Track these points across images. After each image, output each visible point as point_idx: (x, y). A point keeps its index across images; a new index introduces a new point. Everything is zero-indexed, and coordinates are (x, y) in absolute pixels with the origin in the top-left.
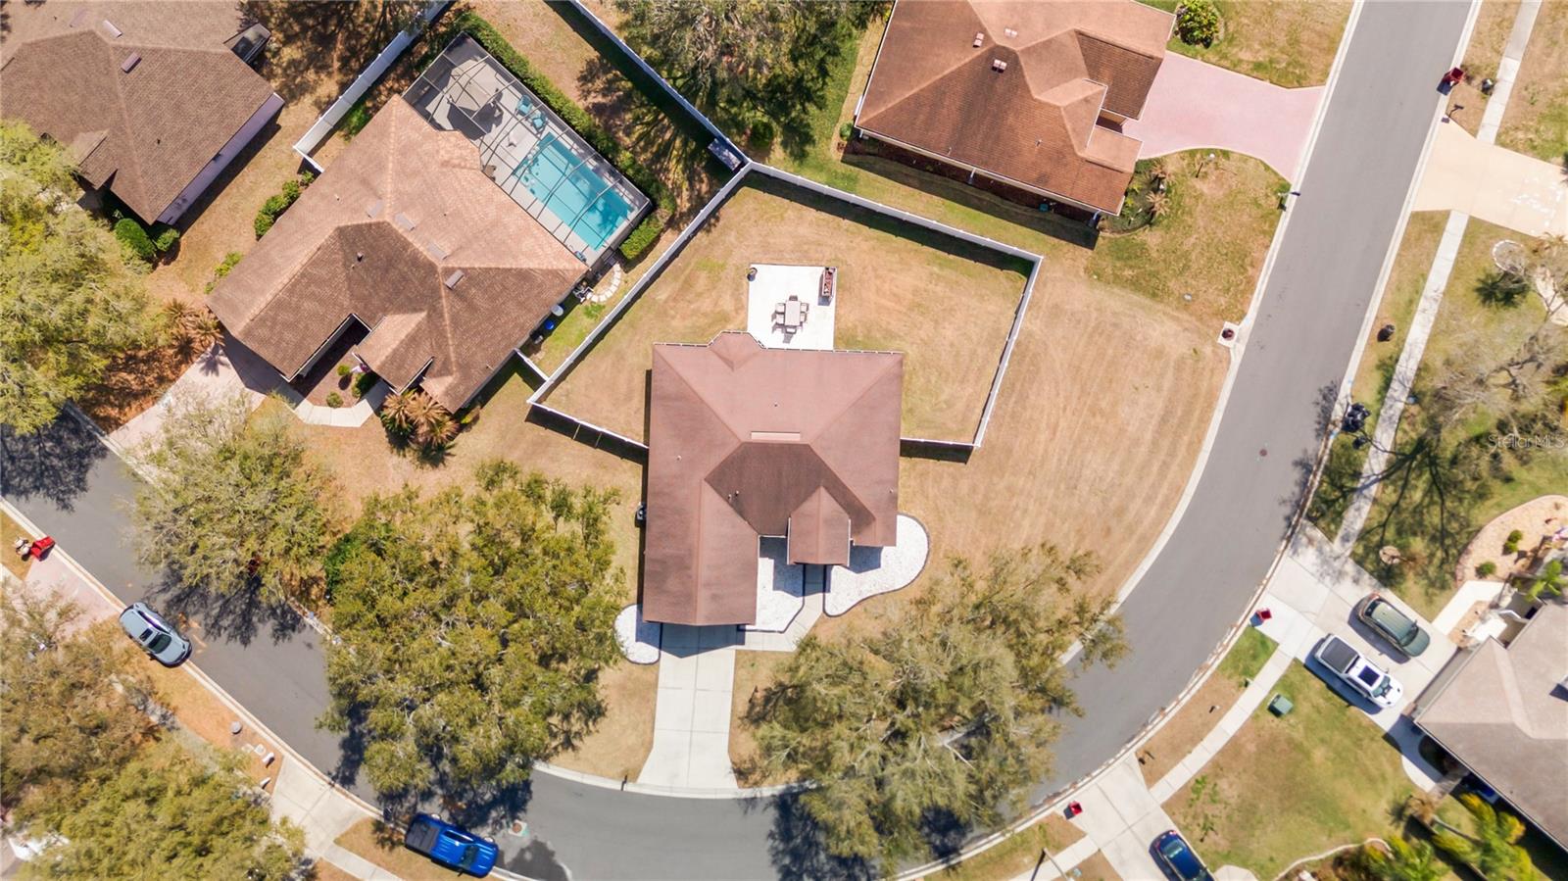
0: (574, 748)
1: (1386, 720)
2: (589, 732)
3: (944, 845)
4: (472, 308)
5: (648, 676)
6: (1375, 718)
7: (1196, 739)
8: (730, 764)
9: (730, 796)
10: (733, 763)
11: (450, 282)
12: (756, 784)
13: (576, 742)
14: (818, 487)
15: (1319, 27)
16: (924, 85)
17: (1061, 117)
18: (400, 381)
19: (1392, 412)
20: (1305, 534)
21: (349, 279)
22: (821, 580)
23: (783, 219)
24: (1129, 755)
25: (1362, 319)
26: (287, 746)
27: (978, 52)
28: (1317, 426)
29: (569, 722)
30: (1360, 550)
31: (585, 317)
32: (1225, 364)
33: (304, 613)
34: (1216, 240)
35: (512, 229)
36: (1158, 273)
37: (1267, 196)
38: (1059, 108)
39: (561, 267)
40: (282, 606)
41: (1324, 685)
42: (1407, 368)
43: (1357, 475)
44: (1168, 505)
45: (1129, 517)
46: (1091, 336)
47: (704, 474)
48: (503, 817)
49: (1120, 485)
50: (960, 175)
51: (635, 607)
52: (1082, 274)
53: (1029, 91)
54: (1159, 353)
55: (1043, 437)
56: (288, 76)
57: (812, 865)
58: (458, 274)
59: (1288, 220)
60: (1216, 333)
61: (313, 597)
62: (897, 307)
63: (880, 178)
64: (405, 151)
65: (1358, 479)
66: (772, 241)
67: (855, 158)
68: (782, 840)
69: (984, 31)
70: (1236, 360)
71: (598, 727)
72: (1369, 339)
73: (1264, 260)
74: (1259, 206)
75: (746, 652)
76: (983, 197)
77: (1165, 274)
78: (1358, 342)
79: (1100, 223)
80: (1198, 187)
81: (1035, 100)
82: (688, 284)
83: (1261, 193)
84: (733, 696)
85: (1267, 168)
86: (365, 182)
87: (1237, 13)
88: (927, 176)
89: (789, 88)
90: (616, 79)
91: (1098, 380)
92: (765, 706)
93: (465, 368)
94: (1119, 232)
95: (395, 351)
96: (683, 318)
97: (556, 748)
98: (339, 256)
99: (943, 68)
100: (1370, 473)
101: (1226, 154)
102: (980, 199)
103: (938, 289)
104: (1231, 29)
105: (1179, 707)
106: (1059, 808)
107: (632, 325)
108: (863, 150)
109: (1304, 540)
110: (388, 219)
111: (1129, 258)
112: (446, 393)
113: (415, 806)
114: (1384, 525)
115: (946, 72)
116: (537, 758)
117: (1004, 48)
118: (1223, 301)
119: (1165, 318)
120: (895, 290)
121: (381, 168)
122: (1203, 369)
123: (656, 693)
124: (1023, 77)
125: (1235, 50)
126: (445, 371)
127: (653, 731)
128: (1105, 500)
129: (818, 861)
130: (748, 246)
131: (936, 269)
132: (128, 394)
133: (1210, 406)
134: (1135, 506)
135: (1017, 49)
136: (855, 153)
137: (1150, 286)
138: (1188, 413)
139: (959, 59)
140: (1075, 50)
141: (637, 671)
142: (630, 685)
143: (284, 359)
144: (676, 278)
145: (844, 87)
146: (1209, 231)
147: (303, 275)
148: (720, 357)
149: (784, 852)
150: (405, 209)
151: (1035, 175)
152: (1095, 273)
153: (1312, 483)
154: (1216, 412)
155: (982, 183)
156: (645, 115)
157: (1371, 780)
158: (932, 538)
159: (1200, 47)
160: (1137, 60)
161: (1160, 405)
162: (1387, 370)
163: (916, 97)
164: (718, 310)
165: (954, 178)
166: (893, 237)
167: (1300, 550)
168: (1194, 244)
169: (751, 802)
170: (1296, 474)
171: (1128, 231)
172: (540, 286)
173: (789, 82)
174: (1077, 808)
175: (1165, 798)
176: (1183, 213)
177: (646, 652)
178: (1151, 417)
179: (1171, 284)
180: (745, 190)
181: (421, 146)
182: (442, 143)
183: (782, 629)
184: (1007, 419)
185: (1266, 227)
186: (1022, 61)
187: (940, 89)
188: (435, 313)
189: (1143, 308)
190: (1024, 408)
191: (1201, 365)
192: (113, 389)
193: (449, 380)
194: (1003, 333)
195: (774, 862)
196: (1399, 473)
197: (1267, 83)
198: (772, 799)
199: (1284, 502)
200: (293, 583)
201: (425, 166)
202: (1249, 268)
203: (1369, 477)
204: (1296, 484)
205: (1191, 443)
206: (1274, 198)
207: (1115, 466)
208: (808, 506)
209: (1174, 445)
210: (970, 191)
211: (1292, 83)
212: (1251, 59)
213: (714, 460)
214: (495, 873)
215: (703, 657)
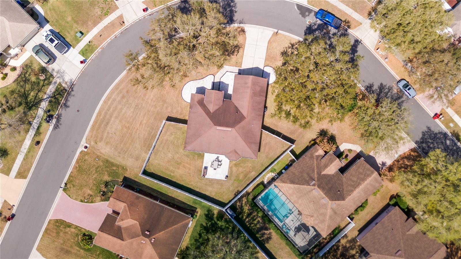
0: (291, 44)
1: (48, 27)
2: (286, 48)
3: (185, 3)
4: (308, 174)
5: (268, 63)
6: (51, 28)
7: (106, 27)
9: (247, 25)
10: (245, 34)
11: (314, 182)
12: (239, 27)
14: (213, 113)
15: (50, 237)
16: (171, 228)
17: (130, 216)
18: (331, 155)
19: (38, 120)
20: (68, 85)
21: (343, 186)
22: (214, 85)
23: (216, 193)
24: (127, 24)
25: (44, 148)
26: (373, 53)
27: (154, 237)
28: (61, 117)
29: (292, 52)
30: (51, 79)
31: (276, 169)
32: (88, 138)
33: (364, 91)
34: (87, 176)
35: (295, 196)
36: (105, 168)
37: (70, 188)
38: (131, 219)
39: (282, 184)
40: (370, 93)
41: (66, 39)
42: (32, 132)
43: (50, 102)
44: (108, 98)
45: (121, 95)
46: (127, 150)
47: (246, 120)
48: (313, 26)
49: (122, 105)
50: (162, 201)
51: (270, 83)
52: (128, 169)
53: (139, 224)
54: (107, 143)
55: (144, 122)
56: (354, 246)
58: (312, 184)
59: (64, 180)
60: (89, 148)
61: (361, 95)
62: (184, 164)
63: (186, 202)
64: (323, 221)
65: (50, 100)
66: (220, 187)
67: (193, 209)
68: (233, 10)
69: (151, 243)
70: (84, 140)
71: (283, 49)
72: (42, 142)
73: (73, 168)
74: (73, 185)
75: (238, 67)
76: (156, 194)
77: (103, 167)
78: (46, 142)
79: (121, 184)
80: (91, 192)
81: (138, 221)
82: (245, 176)
83: (72, 189)
84: (243, 54)
85: (69, 196)
86: (335, 213)
87: (74, 243)
88: (172, 202)
89: (210, 231)
90: (260, 237)
91: (126, 137)
92: (234, 50)
93: (312, 157)
94: (116, 180)
95: (331, 163)
96: (248, 166)
97: (296, 44)
98: (345, 192)
99: (164, 233)
100: (46, 102)
101: (82, 201)
102: (157, 193)
103: (172, 168)
104: (76, 239)
105: (111, 37)
106: (150, 11)
107: (263, 165)
108: (190, 211)
109: (68, 84)
110: (330, 202)
111: (114, 173)
112: (318, 150)
113: (338, 32)
114: (43, 86)
115: (163, 232)
116: (302, 42)
117: (146, 237)
118: (86, 157)
119: (105, 154)
120: (185, 169)
121: (331, 217)
122: (94, 138)
123: (266, 58)
124: (141, 229)
125: (76, 232)
126: (318, 157)
127: (268, 46)
128: (128, 101)
129: (223, 3)
130: (227, 185)
131: (172, 174)
132: (408, 158)
133: (93, 126)
134: (118, 99)
135: (142, 237)
136: (193, 210)
137: (108, 163)
138: (100, 125)
139: (159, 235)
140: (125, 235)
141: (271, 64)
142: (273, 60)
143: (363, 164)
144: (249, 178)
145: (194, 230)
146: (89, 179)
147: (356, 188)
148: (238, 153)
149: (233, 7)
150: (325, 204)
151: (140, 199)
152: (125, 169)
153: (64, 100)
154: (92, 124)
155: (156, 199)
156: (253, 226)
157: (54, 9)
158: (180, 95)
159: (87, 234)
160: (106, 231)
161: (108, 128)
162: (38, 132)
163: (173, 225)
164: (237, 168)
165: (164, 201)
166: (184, 185)
167: (70, 81)
168: (94, 175)
169: (241, 23)
170: (69, 103)
171: (113, 181)
172: (288, 179)
173: (210, 232)
174: (144, 10)
175: (117, 10)
176: (96, 185)
177: (268, 70)
178: (111, 125)
179: (101, 164)
180: (226, 202)
181: (319, 222)
182: (312, 222)
183: (227, 72)
184: (155, 128)
185: (71, 178)
186: (141, 233)
187: (166, 227)
188: (319, 174)
189: (111, 158)
190: (149, 131)
191: (95, 139)
192: (412, 160)
193: (317, 154)
194: (154, 154)
195: (236, 4)
196: (37, 101)
197: (67, 221)
198: (235, 23)
199: (73, 96)
200: (367, 100)
201: (318, 216)
202: (78, 166)
203: (46, 101)
204: (69, 101)
205: (100, 116)
206: (68, 187)
207: (123, 111)
208: (216, 107)
209: (105, 116)
210: (160, 197)
211: (60, 221)
212: (71, 229)
213: (243, 123)
214: (317, 10)
215: (251, 67)
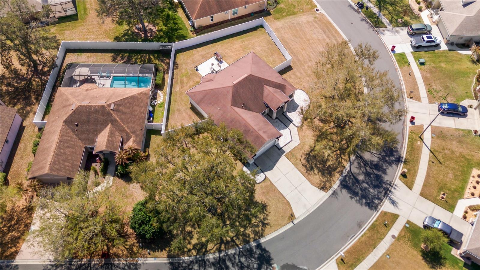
0: (268, 224)
1: (444, 47)
2: (267, 215)
4: (123, 113)
5: (267, 183)
7: (415, 83)
8: (317, 189)
9: (327, 197)
10: (318, 187)
11: (112, 108)
12: (330, 187)
13: (266, 222)
14: (263, 86)
18: (116, 149)
20: (380, 30)
21: (77, 135)
22: (287, 120)
23: (193, 54)
24: (407, 100)
28: (356, 13)
29: (258, 217)
30: (395, 24)
31: (160, 108)
32: (324, 15)
35: (120, 91)
36: (290, 10)
39: (143, 91)
41: (424, 52)
46: (290, 29)
47: (230, 105)
48: (267, 268)
50: (227, 21)
52: (274, 20)
54: (308, 22)
55: (303, 52)
57: (372, 196)
58: (113, 105)
60: (315, 12)
63: (209, 33)
64: (72, 94)
65: (376, 14)
66: (195, 60)
67: (199, 33)
68: (356, 196)
71: (268, 211)
75: (288, 153)
76: (236, 21)
77: (292, 9)
79: (268, 10)
82: (182, 82)
84: (297, 168)
86: (66, 106)
91: (302, 35)
92: (309, 163)
93: (134, 132)
94: (273, 9)
95: (108, 140)
97: (262, 229)
98: (69, 130)
103: (246, 43)
105: (403, 81)
106: (409, 124)
107: (175, 101)
108: (200, 30)
109: (382, 31)
110: (79, 105)
111: (281, 11)
112: (135, 143)
114: (392, 17)
118: (309, 6)
119: (301, 16)
120: (236, 49)
122: (321, 19)
123: (275, 186)
126: (129, 138)
127: (285, 198)
131: (241, 40)
133: (330, 24)
138: (328, 28)
141: (263, 185)
142: (265, 191)
143: (70, 173)
144: (177, 83)
145: (182, 23)
147: (60, 141)
148: (207, 82)
150: (82, 101)
152: (277, 19)
153: (368, 21)
154: (333, 24)
155: (234, 19)
156: (137, 57)
161: (320, 30)
166: (225, 41)
167: (384, 33)
169: (334, 193)
171: (275, 7)
172: (140, 98)
173: (169, 30)
175: (428, 101)
177: (260, 177)
178: (321, 33)
179: (295, 10)
180: (178, 55)
182: (82, 88)
183: (291, 140)
188: (113, 121)
189: (295, 17)
191: (319, 19)
193: (132, 139)
196: (382, 8)
198: (339, 188)
199: (368, 28)
201: (81, 93)
203: (378, 12)
204: (366, 24)
205: (335, 32)
208: (265, 93)
213: (230, 97)
215: (278, 165)
